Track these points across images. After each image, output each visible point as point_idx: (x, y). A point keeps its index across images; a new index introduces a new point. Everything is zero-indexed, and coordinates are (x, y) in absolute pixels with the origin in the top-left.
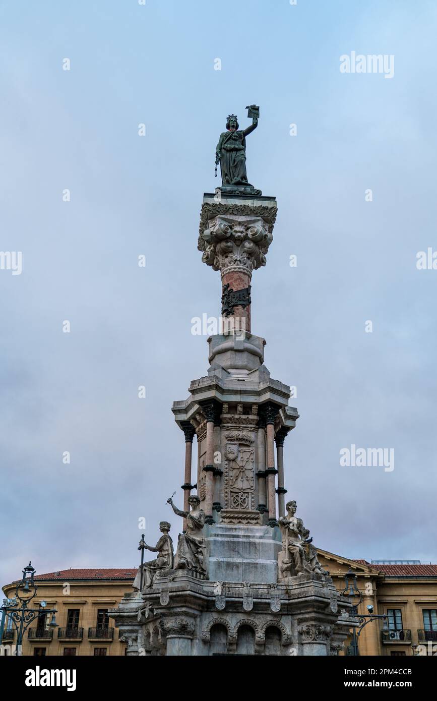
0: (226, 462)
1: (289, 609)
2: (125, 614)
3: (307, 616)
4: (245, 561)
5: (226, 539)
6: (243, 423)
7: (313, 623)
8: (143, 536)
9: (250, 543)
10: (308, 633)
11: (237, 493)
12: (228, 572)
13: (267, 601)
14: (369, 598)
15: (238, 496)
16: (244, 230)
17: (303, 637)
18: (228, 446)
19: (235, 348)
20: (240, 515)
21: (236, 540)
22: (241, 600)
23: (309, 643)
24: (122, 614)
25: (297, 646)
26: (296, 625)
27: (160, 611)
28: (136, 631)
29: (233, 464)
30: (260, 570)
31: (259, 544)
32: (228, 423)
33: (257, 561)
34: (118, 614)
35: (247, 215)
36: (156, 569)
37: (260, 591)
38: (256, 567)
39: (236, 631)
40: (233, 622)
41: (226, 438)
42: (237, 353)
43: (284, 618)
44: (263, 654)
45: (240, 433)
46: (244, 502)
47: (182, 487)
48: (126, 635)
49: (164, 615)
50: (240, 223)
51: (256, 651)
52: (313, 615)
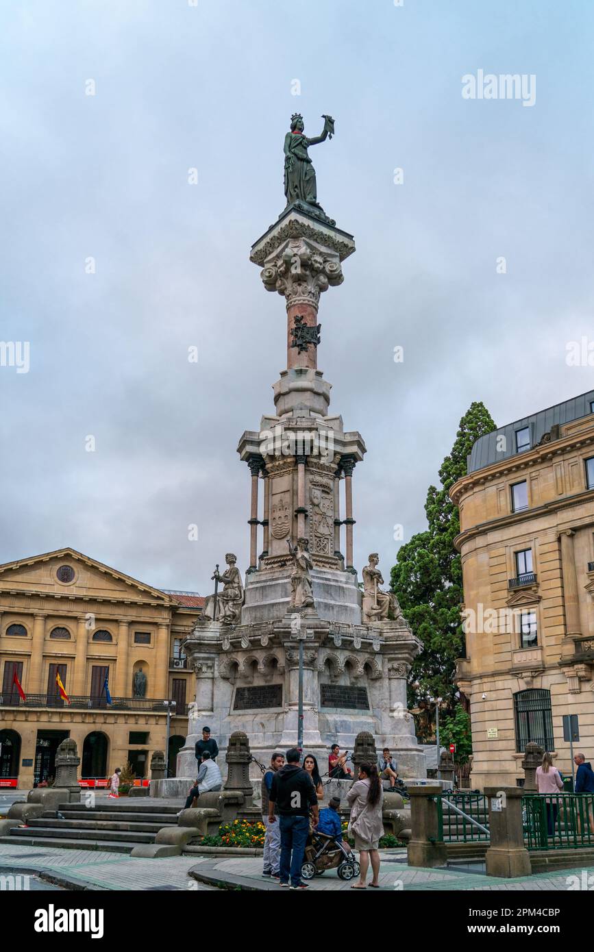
0: (311, 506)
1: (385, 649)
2: (206, 642)
3: (400, 656)
4: (337, 603)
5: (321, 581)
6: (324, 470)
7: (404, 662)
8: (217, 566)
9: (339, 587)
10: (397, 670)
11: (320, 537)
12: (326, 611)
13: (371, 641)
14: (164, 627)
15: (320, 541)
16: (322, 261)
17: (392, 673)
18: (313, 490)
19: (316, 390)
20: (324, 560)
21: (328, 582)
22: (352, 639)
23: (398, 678)
24: (202, 641)
25: (387, 681)
26: (386, 663)
27: (289, 644)
28: (213, 659)
29: (316, 509)
30: (349, 612)
31: (346, 588)
32: (312, 467)
33: (346, 604)
34: (198, 641)
35: (328, 246)
36: (228, 600)
37: (362, 632)
38: (346, 610)
39: (343, 665)
40: (341, 657)
41: (311, 482)
42: (316, 396)
43: (377, 656)
44: (356, 686)
45: (320, 478)
46: (325, 547)
47: (249, 522)
48: (201, 662)
49: (293, 648)
50: (321, 254)
51: (351, 684)
52: (407, 655)
